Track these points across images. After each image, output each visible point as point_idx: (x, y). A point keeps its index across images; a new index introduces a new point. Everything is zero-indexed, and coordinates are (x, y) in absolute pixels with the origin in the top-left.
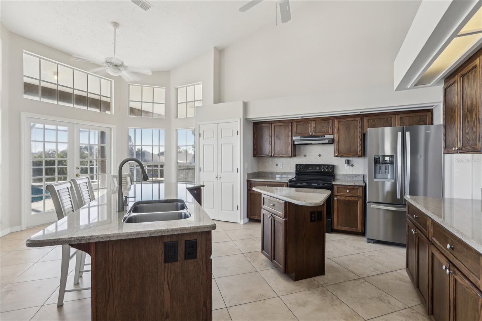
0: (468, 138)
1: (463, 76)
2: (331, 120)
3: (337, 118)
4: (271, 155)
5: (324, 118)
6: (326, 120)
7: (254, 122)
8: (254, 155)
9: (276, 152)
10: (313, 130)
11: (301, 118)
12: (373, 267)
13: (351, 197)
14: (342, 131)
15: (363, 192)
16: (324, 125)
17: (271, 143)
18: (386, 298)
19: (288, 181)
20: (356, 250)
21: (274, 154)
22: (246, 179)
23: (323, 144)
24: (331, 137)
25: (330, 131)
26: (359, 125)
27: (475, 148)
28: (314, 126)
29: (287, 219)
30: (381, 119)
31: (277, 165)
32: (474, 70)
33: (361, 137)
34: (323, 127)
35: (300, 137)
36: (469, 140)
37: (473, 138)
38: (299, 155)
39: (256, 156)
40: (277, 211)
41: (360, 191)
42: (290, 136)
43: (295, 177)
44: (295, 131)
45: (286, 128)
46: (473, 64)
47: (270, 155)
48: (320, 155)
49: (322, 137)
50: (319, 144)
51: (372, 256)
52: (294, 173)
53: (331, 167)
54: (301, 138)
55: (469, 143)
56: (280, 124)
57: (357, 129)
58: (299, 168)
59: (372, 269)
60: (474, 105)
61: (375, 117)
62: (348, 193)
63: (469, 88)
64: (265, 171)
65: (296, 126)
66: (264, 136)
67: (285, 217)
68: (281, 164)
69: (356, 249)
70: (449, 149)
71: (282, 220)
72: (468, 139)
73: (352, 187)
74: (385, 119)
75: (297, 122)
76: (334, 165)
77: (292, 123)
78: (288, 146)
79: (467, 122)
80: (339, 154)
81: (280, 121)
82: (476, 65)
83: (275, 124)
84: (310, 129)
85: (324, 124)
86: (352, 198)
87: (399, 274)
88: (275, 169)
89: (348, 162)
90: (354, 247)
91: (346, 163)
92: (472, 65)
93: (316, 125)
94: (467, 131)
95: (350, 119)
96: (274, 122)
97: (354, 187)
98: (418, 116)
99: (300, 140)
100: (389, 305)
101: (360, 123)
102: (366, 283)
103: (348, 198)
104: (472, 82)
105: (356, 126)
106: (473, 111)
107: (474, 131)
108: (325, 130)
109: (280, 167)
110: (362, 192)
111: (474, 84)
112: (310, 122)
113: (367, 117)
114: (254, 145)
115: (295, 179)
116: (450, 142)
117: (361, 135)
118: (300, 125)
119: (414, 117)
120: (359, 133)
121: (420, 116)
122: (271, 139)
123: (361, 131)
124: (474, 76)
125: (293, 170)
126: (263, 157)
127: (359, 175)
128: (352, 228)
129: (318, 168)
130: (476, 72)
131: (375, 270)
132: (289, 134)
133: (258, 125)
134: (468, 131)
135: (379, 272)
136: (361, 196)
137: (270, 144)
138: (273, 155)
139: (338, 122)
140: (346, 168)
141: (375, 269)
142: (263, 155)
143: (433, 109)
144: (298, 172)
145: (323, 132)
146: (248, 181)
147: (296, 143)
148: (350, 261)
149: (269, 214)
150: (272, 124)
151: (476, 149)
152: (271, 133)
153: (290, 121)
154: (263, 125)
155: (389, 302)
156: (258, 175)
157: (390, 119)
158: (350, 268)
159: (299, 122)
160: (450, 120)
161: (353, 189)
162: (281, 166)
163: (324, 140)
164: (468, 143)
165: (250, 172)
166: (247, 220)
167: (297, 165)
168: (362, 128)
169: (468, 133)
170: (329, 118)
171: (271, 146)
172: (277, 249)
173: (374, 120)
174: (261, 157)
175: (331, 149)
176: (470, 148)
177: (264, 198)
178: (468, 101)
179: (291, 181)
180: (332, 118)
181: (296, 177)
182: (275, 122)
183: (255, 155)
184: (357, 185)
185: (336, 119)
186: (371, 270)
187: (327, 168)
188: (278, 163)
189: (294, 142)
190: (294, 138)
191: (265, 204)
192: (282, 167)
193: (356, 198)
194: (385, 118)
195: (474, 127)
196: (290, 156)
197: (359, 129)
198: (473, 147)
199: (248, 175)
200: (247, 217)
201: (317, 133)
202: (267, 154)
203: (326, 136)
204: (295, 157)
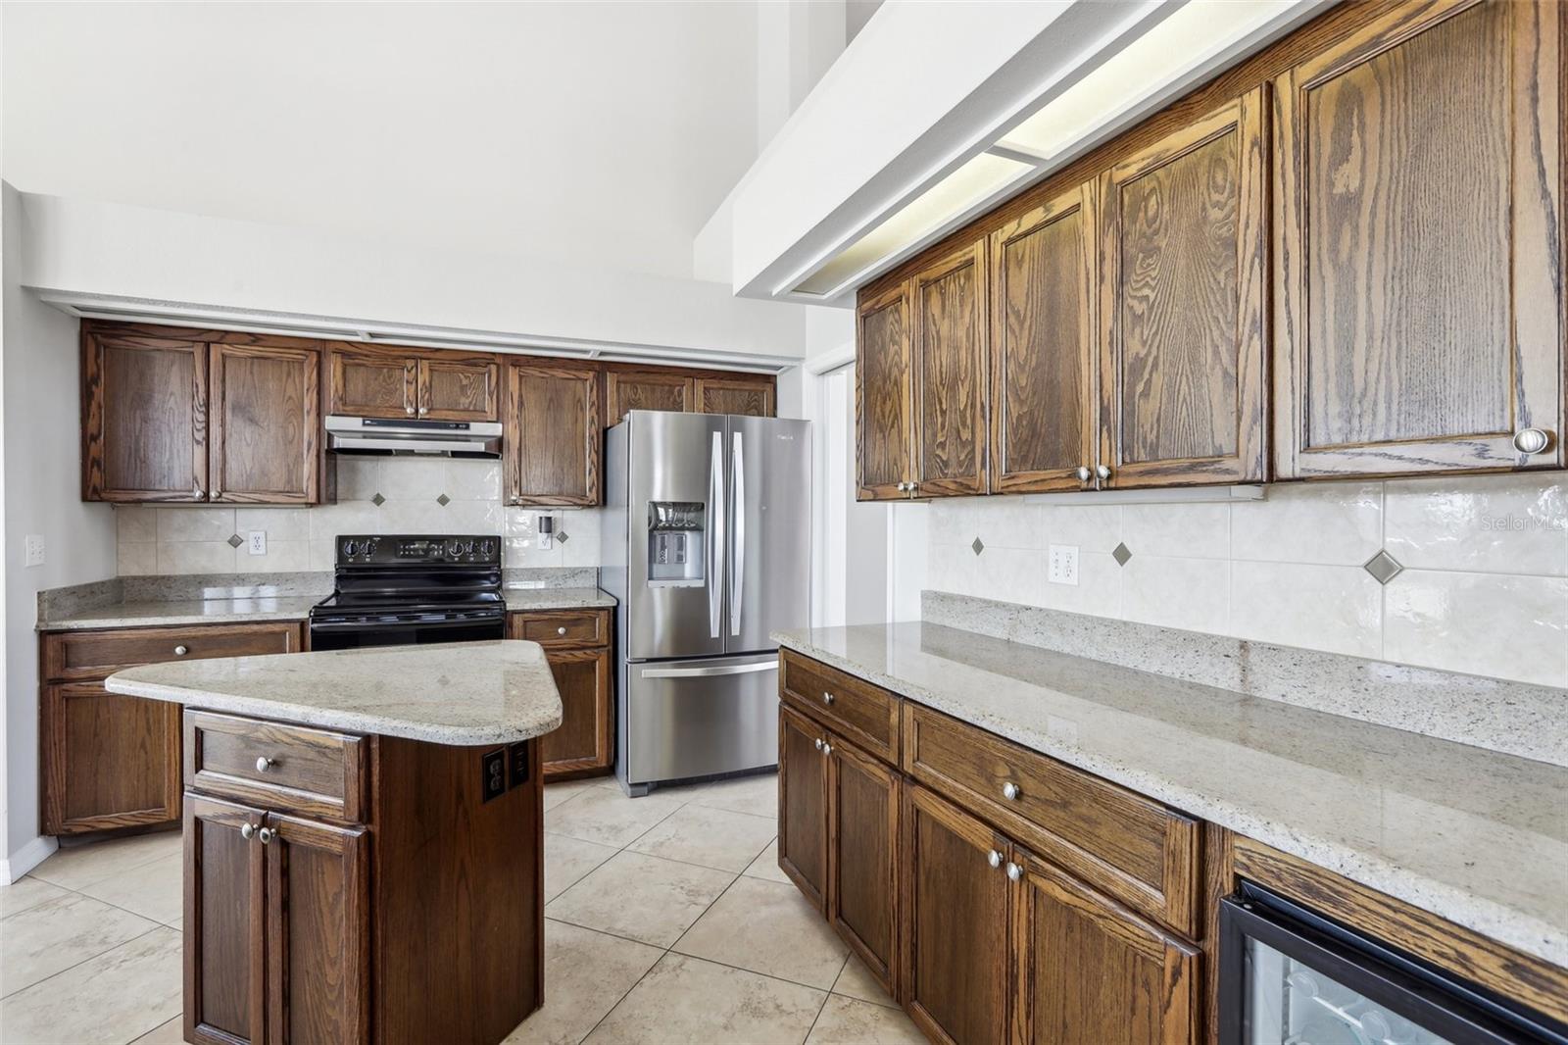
0: (945, 458)
1: (925, 284)
2: (493, 368)
3: (517, 361)
4: (207, 495)
5: (466, 356)
6: (476, 365)
7: (84, 321)
8: (90, 493)
9: (232, 480)
10: (422, 397)
11: (368, 340)
12: (682, 888)
13: (572, 649)
14: (533, 414)
15: (611, 627)
16: (465, 382)
17: (200, 436)
18: (763, 996)
19: (304, 615)
20: (607, 839)
21: (224, 490)
22: (35, 622)
23: (455, 454)
24: (496, 430)
25: (490, 407)
26: (589, 397)
27: (969, 487)
28: (424, 383)
29: (376, 829)
30: (654, 384)
31: (235, 542)
32: (963, 272)
33: (595, 441)
34: (463, 388)
35: (361, 419)
36: (946, 464)
37: (959, 457)
38: (352, 497)
39: (103, 495)
40: (308, 795)
41: (601, 624)
42: (313, 414)
43: (333, 592)
44: (337, 390)
45: (289, 374)
46: (964, 255)
47: (198, 494)
48: (443, 500)
49: (457, 427)
50: (443, 454)
51: (662, 844)
52: (326, 574)
53: (489, 545)
54: (364, 424)
55: (946, 472)
56: (255, 350)
57: (582, 409)
58: (353, 553)
59: (683, 897)
60: (963, 368)
61: (638, 377)
62: (561, 637)
63: (946, 320)
64: (164, 569)
65: (344, 373)
66: (158, 397)
67: (365, 816)
68: (257, 539)
69: (606, 835)
70: (876, 488)
71: (344, 836)
72: (942, 461)
73: (574, 616)
74: (667, 388)
75: (344, 354)
76: (499, 537)
77: (319, 354)
78: (299, 459)
79: (938, 412)
80: (519, 497)
81: (255, 339)
82: (973, 258)
83: (227, 349)
84: (407, 391)
85: (466, 377)
86: (577, 653)
87: (755, 880)
88: (223, 561)
89: (548, 525)
90: (599, 829)
91: (543, 530)
92: (956, 258)
93: (435, 377)
94: (940, 439)
95: (560, 373)
96: (223, 337)
97: (581, 615)
98: (746, 390)
99: (360, 435)
100: (784, 1019)
101: (595, 392)
102: (690, 964)
103: (563, 654)
104: (958, 304)
105: (579, 401)
106: (960, 383)
107: (964, 439)
108: (467, 401)
109: (253, 551)
110: (608, 629)
111: (962, 312)
112: (410, 363)
113: (615, 375)
114: (87, 440)
115: (333, 602)
116: (879, 468)
117: (598, 433)
118: (362, 368)
119: (737, 393)
120: (591, 426)
121: (750, 391)
122: (201, 417)
123: (596, 417)
124: (962, 289)
125: (327, 563)
126: (144, 505)
127: (584, 571)
128: (575, 760)
129: (438, 550)
130: (968, 277)
131: (693, 898)
132: (306, 401)
133: (118, 337)
134: (943, 440)
135: (706, 901)
136: (605, 643)
137: (198, 442)
138: (213, 494)
139: (521, 377)
140: (544, 547)
141: (690, 892)
142: (150, 496)
143: (776, 376)
144: (349, 570)
145: (462, 407)
146: (44, 635)
147: (340, 442)
148: (606, 893)
149: (244, 817)
150: (208, 345)
151: (971, 489)
152: (202, 388)
153: (310, 345)
154: (154, 343)
155: (778, 1007)
156: (120, 594)
157: (677, 388)
158: (619, 926)
159: (356, 354)
160: (878, 403)
161: (576, 622)
162: (257, 547)
163: (466, 439)
164: (941, 469)
165: (59, 581)
166: (39, 849)
167: (342, 540)
168: (601, 408)
169: (942, 445)
170: (487, 356)
171: (200, 451)
172: (305, 995)
173: (634, 385)
174: (140, 502)
175: (491, 475)
176: (952, 486)
177: (199, 734)
178: (943, 358)
179: (320, 612)
180: (499, 360)
181: (337, 594)
182: (229, 338)
183: (95, 490)
184: (592, 606)
185: (512, 365)
186: (682, 903)
187: (475, 550)
188: (241, 532)
189: (330, 437)
190: (331, 423)
191: (206, 764)
192: (262, 551)
193: (588, 652)
194: (666, 385)
195: (964, 428)
196: (312, 498)
197: (590, 409)
198: (961, 484)
199: (48, 601)
200: (43, 831)
201: (437, 412)
202: (178, 488)
203: (472, 424)
204: (334, 507)
